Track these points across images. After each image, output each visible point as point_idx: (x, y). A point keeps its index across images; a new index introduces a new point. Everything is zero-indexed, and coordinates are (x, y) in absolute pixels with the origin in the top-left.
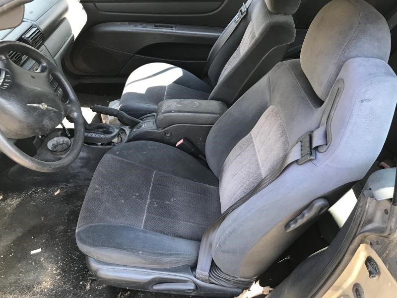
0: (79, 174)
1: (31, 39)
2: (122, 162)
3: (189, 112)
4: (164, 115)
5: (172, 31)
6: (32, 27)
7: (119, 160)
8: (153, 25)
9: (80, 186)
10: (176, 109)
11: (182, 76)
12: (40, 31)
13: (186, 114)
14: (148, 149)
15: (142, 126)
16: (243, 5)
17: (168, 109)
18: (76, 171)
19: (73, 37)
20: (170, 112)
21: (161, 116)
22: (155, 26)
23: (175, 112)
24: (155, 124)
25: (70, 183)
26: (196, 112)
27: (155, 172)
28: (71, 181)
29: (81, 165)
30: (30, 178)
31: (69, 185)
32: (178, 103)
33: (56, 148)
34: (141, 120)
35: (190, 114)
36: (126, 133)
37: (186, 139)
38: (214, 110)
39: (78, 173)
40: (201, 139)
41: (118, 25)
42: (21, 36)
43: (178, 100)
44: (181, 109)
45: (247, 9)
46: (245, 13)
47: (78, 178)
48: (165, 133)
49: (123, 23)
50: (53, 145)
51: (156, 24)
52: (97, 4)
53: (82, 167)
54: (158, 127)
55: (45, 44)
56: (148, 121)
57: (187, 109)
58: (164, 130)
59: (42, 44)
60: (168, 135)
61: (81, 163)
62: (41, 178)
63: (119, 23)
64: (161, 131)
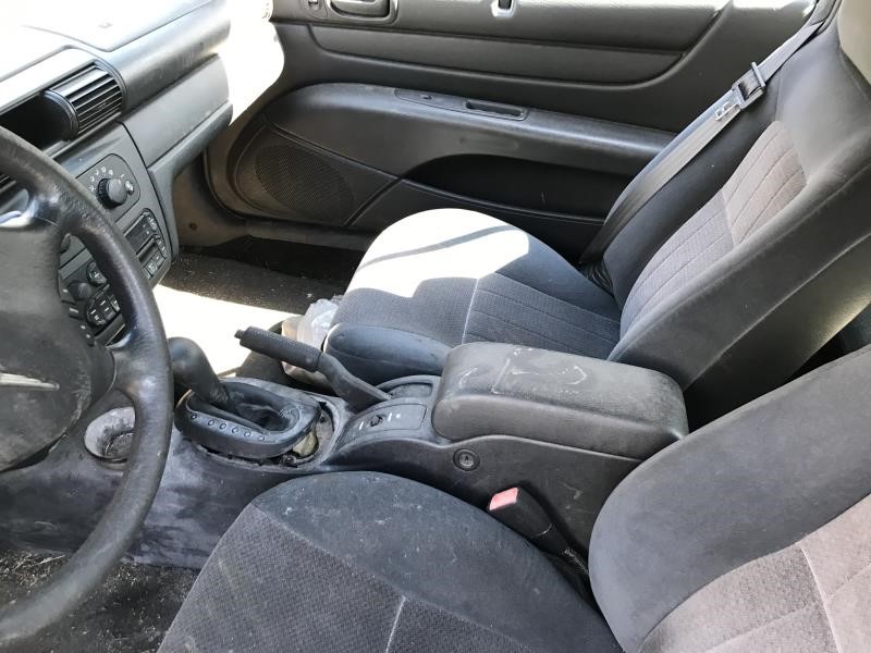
0: (169, 532)
1: (75, 103)
2: (299, 548)
3: (553, 402)
4: (464, 398)
5: (515, 124)
6: (92, 66)
7: (289, 540)
8: (464, 104)
9: (170, 568)
10: (508, 386)
11: (525, 256)
12: (113, 82)
13: (540, 407)
14: (395, 510)
15: (386, 416)
16: (751, 67)
17: (481, 380)
18: (163, 523)
19: (230, 112)
20: (486, 391)
21: (453, 401)
22: (470, 106)
23: (505, 393)
24: (428, 418)
25: (142, 554)
26: (578, 407)
27: (404, 599)
28: (145, 548)
29: (180, 508)
30: (22, 521)
31: (138, 559)
32: (517, 362)
33: (116, 442)
34: (386, 390)
35: (553, 409)
36: (333, 423)
37: (526, 488)
38: (641, 406)
39: (166, 528)
40: (578, 494)
41: (366, 93)
42: (43, 91)
43: (517, 350)
44: (525, 388)
45: (767, 83)
46: (759, 93)
47: (167, 542)
48: (456, 457)
49: (380, 88)
50: (106, 431)
51: (471, 101)
52: (315, 29)
53: (182, 515)
54: (437, 433)
55: (131, 123)
56: (407, 400)
57: (545, 390)
58: (457, 445)
59: (118, 122)
60: (468, 464)
61: (180, 502)
62: (56, 528)
63: (369, 88)
64: (444, 445)
